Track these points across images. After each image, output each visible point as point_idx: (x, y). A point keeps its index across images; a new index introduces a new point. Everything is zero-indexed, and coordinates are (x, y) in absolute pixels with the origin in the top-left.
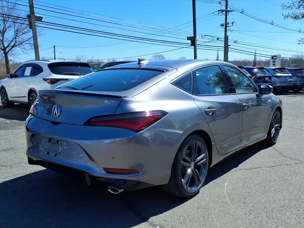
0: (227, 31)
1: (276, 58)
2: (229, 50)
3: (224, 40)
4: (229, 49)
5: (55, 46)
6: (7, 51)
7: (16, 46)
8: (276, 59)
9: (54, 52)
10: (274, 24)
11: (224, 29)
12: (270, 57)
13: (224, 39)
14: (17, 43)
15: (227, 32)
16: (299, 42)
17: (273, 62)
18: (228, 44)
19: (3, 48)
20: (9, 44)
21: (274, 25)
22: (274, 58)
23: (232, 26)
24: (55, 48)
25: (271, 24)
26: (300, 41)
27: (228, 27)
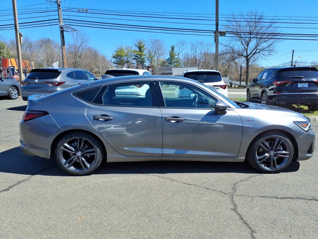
5: (294, 50)
6: (249, 58)
7: (257, 53)
9: (292, 57)
14: (258, 51)
19: (246, 56)
20: (252, 52)
24: (294, 53)
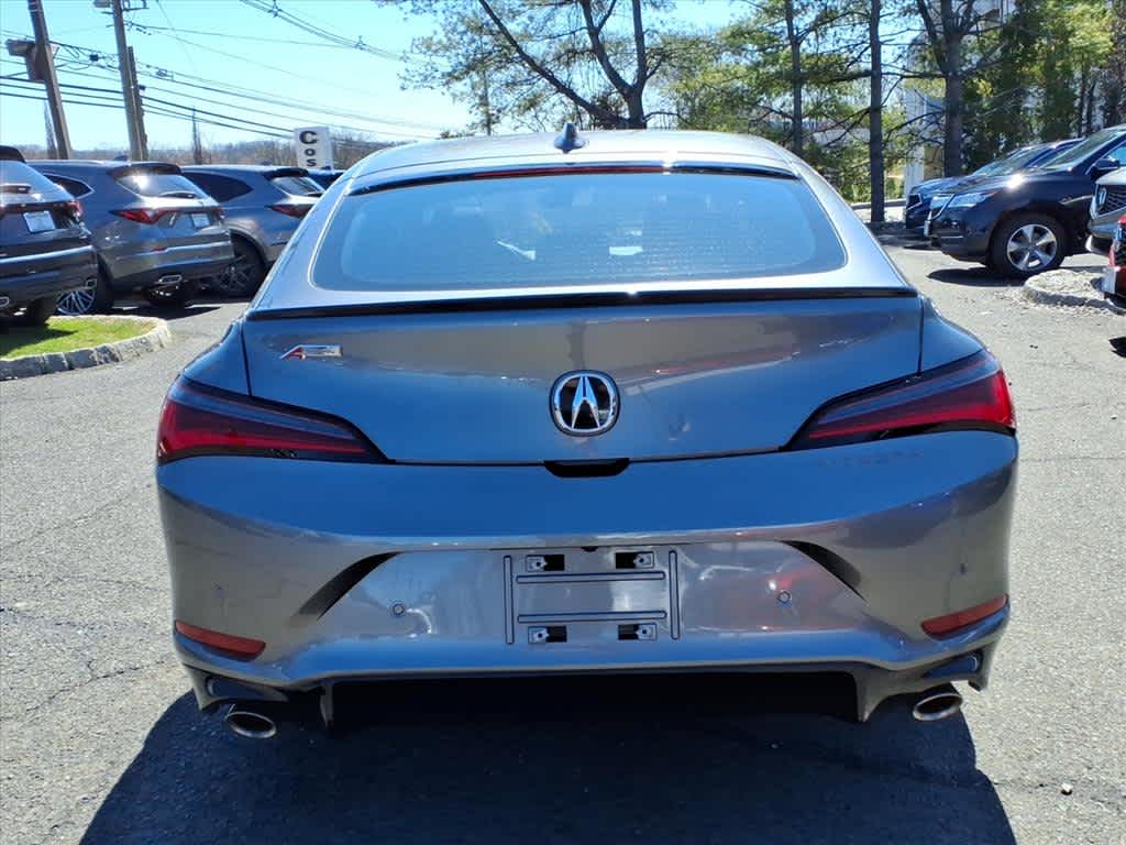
0: (126, 27)
1: (314, 137)
2: (143, 107)
3: (117, 64)
4: (144, 100)
8: (314, 142)
10: (282, 14)
11: (110, 20)
12: (291, 134)
13: (117, 59)
15: (126, 32)
16: (402, 81)
17: (306, 152)
18: (139, 83)
21: (283, 18)
22: (309, 137)
23: (145, 7)
25: (270, 11)
26: (405, 79)
27: (127, 10)
